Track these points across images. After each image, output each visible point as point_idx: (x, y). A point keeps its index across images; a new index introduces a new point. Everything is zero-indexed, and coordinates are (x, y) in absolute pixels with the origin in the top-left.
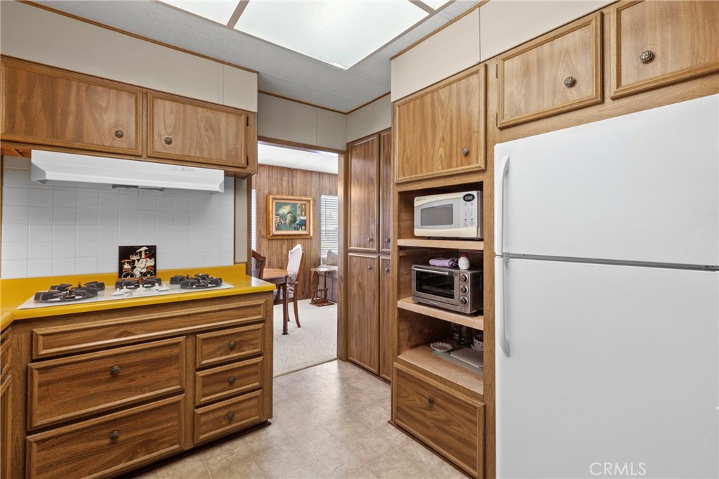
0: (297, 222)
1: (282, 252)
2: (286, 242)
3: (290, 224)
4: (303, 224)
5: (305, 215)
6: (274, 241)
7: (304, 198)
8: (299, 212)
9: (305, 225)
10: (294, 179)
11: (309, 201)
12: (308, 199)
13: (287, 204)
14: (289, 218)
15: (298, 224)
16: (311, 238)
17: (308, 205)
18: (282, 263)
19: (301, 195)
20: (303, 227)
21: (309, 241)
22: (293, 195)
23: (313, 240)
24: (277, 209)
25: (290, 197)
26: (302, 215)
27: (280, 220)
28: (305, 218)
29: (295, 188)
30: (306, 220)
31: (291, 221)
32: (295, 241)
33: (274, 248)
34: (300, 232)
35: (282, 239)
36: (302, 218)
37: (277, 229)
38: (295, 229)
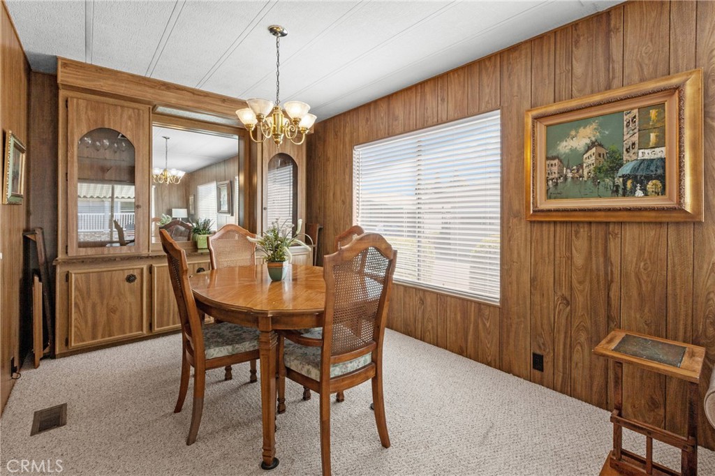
0: (626, 169)
1: (570, 258)
2: (583, 231)
3: (594, 179)
4: (653, 174)
5: (660, 143)
6: (545, 227)
8: (631, 137)
9: (662, 178)
10: (615, 40)
11: (679, 91)
12: (676, 81)
13: (584, 122)
14: (590, 160)
15: (626, 178)
16: (693, 222)
17: (672, 104)
18: (571, 288)
19: (642, 80)
20: (650, 186)
21: (688, 233)
22: (608, 87)
24: (551, 143)
25: (597, 98)
26: (644, 144)
27: (560, 172)
28: (660, 153)
29: (618, 67)
30: (663, 160)
31: (599, 170)
32: (617, 229)
33: (545, 247)
34: (639, 199)
35: (569, 221)
36: (647, 154)
37: (549, 196)
38: (615, 191)
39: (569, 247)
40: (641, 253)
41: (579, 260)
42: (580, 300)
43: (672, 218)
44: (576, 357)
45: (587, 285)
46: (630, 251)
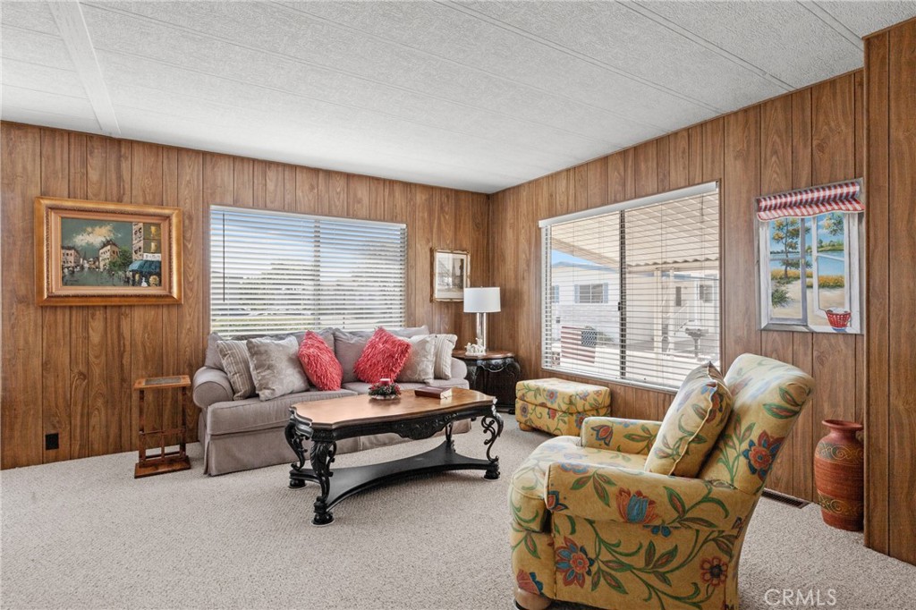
0: (135, 266)
1: (87, 338)
2: (99, 313)
3: (110, 271)
4: (152, 271)
5: (158, 250)
6: (59, 311)
7: (152, 210)
8: (138, 243)
9: (159, 275)
10: (125, 165)
11: (168, 218)
12: (166, 212)
13: (101, 223)
14: (106, 255)
15: (134, 272)
16: (177, 304)
17: (164, 225)
18: (88, 363)
19: (146, 203)
20: (152, 279)
21: (174, 311)
22: (120, 201)
23: (186, 310)
24: (67, 233)
25: (111, 207)
26: (147, 250)
27: (77, 262)
28: (157, 257)
29: (127, 187)
30: (160, 263)
31: (113, 264)
32: (128, 311)
33: (60, 330)
34: (144, 289)
35: (86, 306)
36: (149, 257)
37: (65, 283)
38: (127, 282)
39: (86, 327)
40: (145, 327)
41: (95, 337)
42: (97, 371)
43: (165, 302)
44: (94, 421)
45: (103, 358)
46: (138, 326)
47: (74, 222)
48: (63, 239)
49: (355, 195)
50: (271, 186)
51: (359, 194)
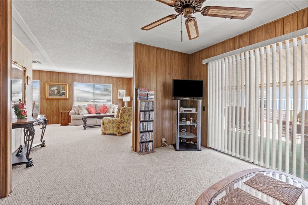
0: (61, 93)
1: (53, 105)
2: (55, 101)
4: (64, 94)
5: (65, 90)
6: (49, 101)
7: (64, 84)
8: (61, 89)
9: (65, 94)
10: (59, 76)
11: (66, 85)
12: (66, 84)
13: (55, 86)
14: (56, 91)
15: (61, 94)
16: (68, 99)
18: (53, 109)
19: (63, 83)
20: (64, 95)
21: (67, 101)
22: (58, 82)
23: (69, 100)
25: (57, 83)
26: (63, 90)
27: (52, 93)
28: (65, 91)
29: (60, 80)
30: (65, 92)
31: (57, 93)
32: (60, 100)
33: (49, 103)
34: (62, 97)
35: (53, 99)
36: (63, 91)
37: (50, 96)
38: (60, 96)
39: (53, 103)
40: (63, 103)
41: (54, 105)
42: (55, 110)
43: (66, 99)
44: (54, 118)
45: (56, 108)
46: (61, 103)
47: (51, 86)
48: (49, 89)
49: (101, 80)
50: (85, 79)
51: (102, 79)
